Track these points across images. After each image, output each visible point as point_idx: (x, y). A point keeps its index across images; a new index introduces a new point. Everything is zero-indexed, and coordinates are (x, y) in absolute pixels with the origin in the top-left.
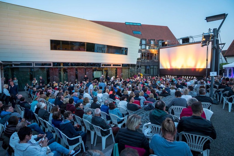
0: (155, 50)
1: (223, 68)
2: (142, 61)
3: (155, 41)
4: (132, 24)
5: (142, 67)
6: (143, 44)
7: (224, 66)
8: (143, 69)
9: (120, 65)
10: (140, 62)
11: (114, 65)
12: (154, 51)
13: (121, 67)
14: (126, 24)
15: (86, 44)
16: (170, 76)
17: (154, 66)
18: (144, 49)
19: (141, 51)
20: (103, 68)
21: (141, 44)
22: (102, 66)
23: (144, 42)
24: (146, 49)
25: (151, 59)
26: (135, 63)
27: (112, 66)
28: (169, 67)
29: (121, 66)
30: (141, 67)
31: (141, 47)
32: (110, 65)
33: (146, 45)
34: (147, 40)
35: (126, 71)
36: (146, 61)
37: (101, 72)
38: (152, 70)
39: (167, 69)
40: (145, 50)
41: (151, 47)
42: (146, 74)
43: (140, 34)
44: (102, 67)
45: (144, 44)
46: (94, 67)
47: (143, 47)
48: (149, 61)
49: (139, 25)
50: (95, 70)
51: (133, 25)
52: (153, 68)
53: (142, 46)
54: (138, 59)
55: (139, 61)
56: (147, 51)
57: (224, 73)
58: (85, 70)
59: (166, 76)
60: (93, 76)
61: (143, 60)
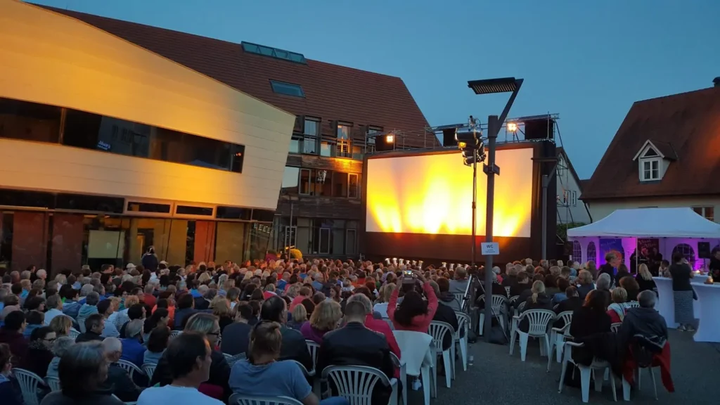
0: (353, 161)
1: (569, 240)
2: (303, 200)
3: (352, 126)
4: (269, 53)
5: (300, 223)
6: (308, 137)
7: (571, 233)
8: (307, 230)
9: (208, 211)
10: (295, 202)
11: (182, 209)
12: (346, 165)
13: (213, 217)
14: (247, 48)
15: (63, 112)
16: (401, 260)
17: (347, 220)
18: (312, 154)
19: (300, 160)
20: (131, 218)
21: (298, 135)
22: (130, 209)
23: (311, 128)
24: (319, 155)
25: (338, 193)
26: (273, 205)
27: (173, 213)
28: (398, 229)
29: (211, 214)
30: (295, 223)
31: (301, 147)
32: (166, 208)
33: (319, 140)
34: (325, 122)
35: (231, 238)
36: (318, 201)
37: (123, 234)
38: (338, 237)
39: (392, 235)
40: (315, 158)
41: (340, 147)
42: (317, 250)
43: (300, 94)
44: (126, 212)
45: (312, 137)
46: (90, 215)
47: (309, 145)
48: (327, 200)
49: (298, 59)
50: (96, 225)
51: (271, 57)
52: (345, 230)
53: (306, 141)
54: (285, 191)
55: (291, 202)
56: (323, 162)
57: (572, 254)
58: (47, 221)
59: (387, 259)
60: (85, 252)
61: (306, 197)
